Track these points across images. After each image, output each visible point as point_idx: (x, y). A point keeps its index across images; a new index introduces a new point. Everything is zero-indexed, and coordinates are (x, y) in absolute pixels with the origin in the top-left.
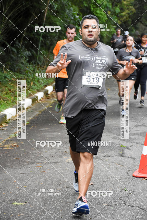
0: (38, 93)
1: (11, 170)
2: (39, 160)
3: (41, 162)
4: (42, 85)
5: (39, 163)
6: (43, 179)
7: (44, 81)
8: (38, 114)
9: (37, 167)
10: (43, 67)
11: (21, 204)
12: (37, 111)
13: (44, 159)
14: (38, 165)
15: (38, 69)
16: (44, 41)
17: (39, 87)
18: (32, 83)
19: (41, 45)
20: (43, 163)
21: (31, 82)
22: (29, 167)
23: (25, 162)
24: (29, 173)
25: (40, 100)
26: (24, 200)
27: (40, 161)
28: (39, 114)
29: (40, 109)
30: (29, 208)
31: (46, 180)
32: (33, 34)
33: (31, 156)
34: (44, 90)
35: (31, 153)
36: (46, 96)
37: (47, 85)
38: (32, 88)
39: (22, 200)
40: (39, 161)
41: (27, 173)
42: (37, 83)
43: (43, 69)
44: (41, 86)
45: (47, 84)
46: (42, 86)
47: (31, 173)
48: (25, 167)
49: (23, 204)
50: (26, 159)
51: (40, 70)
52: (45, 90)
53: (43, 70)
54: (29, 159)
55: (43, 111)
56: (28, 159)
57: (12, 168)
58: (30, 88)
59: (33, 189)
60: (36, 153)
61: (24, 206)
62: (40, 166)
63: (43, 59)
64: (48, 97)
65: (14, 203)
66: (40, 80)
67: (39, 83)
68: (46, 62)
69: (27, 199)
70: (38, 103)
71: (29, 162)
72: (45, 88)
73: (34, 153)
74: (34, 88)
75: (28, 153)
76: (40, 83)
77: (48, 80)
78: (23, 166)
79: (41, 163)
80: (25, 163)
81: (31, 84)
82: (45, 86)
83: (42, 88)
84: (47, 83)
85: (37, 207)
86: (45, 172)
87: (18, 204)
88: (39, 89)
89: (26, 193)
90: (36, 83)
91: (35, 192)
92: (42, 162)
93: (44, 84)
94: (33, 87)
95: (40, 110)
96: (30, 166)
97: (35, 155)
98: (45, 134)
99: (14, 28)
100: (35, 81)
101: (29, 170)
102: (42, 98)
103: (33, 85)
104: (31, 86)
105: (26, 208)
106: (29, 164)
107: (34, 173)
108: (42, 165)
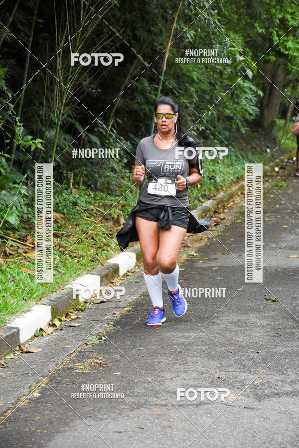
1: (93, 423)
2: (156, 399)
3: (161, 403)
5: (157, 405)
6: (168, 445)
9: (153, 415)
14: (156, 410)
20: (166, 405)
22: (135, 415)
23: (124, 403)
24: (134, 431)
27: (159, 402)
32: (138, 103)
33: (137, 390)
35: (137, 382)
40: (156, 401)
41: (130, 431)
47: (138, 430)
48: (124, 417)
50: (126, 396)
54: (132, 397)
56: (129, 396)
57: (93, 419)
60: (149, 382)
62: (159, 413)
73: (143, 382)
75: (131, 382)
78: (120, 414)
79: (162, 405)
86: (171, 427)
92: (163, 402)
96: (136, 413)
97: (146, 386)
98: (168, 334)
99: (94, 91)
101: (135, 423)
106: (132, 409)
107: (147, 431)
108: (163, 411)
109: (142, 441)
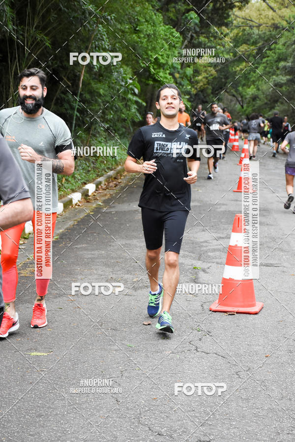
0: (73, 194)
4: (79, 182)
6: (77, 318)
7: (82, 176)
9: (69, 300)
11: (42, 354)
12: (72, 221)
16: (82, 118)
17: (75, 186)
18: (64, 180)
20: (77, 295)
21: (62, 178)
23: (51, 294)
24: (56, 310)
25: (76, 205)
26: (48, 349)
28: (73, 225)
29: (75, 217)
31: (81, 320)
34: (81, 190)
36: (85, 199)
37: (87, 183)
39: (45, 348)
41: (53, 310)
42: (72, 180)
44: (77, 184)
45: (87, 181)
46: (79, 184)
47: (58, 310)
48: (50, 302)
49: (46, 354)
50: (52, 289)
52: (83, 189)
54: (56, 290)
55: (79, 220)
59: (61, 333)
60: (67, 281)
61: (47, 357)
64: (88, 200)
65: (32, 354)
66: (76, 176)
67: (75, 179)
69: (52, 347)
70: (73, 209)
71: (56, 293)
72: (84, 187)
73: (64, 281)
74: (67, 187)
77: (88, 175)
78: (48, 300)
80: (50, 296)
81: (62, 181)
82: (83, 184)
83: (78, 187)
84: (86, 179)
85: (67, 358)
86: (79, 308)
87: (39, 354)
88: (74, 188)
89: (51, 339)
90: (70, 179)
91: (64, 337)
93: (83, 181)
94: (66, 185)
95: (76, 219)
96: (58, 300)
97: (65, 283)
98: (81, 253)
101: (57, 305)
102: (78, 201)
103: (65, 183)
104: (62, 184)
105: (50, 360)
106: (56, 298)
107: (64, 310)
108: (75, 298)
109: (60, 316)
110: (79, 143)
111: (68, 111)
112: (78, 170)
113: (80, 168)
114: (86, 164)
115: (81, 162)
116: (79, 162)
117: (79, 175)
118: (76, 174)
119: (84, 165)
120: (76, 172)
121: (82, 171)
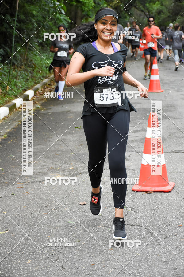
0: (16, 99)
2: (20, 180)
4: (21, 89)
5: (21, 183)
6: (26, 201)
7: (23, 84)
8: (18, 124)
9: (19, 187)
10: (21, 68)
11: (0, 233)
12: (16, 122)
13: (26, 178)
14: (20, 185)
15: (15, 70)
17: (17, 93)
18: (8, 88)
19: (15, 40)
20: (25, 183)
21: (7, 86)
23: (4, 183)
24: (9, 196)
25: (19, 108)
26: (4, 228)
27: (22, 181)
30: (11, 237)
31: (30, 203)
33: (10, 176)
34: (23, 96)
35: (10, 172)
37: (27, 89)
38: (8, 94)
39: (2, 228)
41: (7, 196)
42: (14, 88)
43: (21, 70)
44: (19, 91)
45: (26, 88)
46: (21, 91)
47: (11, 195)
48: (3, 190)
49: (3, 233)
50: (5, 179)
51: (17, 71)
52: (24, 95)
53: (21, 72)
54: (8, 180)
58: (6, 94)
59: (14, 215)
60: (16, 172)
61: (4, 235)
62: (22, 186)
63: (20, 57)
66: (18, 84)
68: (24, 61)
69: (7, 227)
70: (17, 112)
71: (8, 182)
72: (25, 93)
73: (14, 172)
74: (11, 94)
75: (7, 172)
76: (18, 87)
77: (27, 83)
78: (2, 188)
79: (23, 183)
80: (4, 185)
81: (6, 89)
82: (24, 91)
83: (20, 93)
84: (26, 86)
85: (20, 235)
86: (28, 193)
89: (6, 220)
90: (13, 87)
91: (17, 218)
92: (24, 181)
93: (23, 88)
94: (10, 92)
95: (19, 120)
97: (15, 174)
100: (11, 85)
101: (9, 192)
102: (21, 105)
103: (9, 90)
104: (7, 92)
105: (6, 237)
106: (8, 186)
107: (16, 196)
108: (24, 185)
109: (13, 201)
110: (18, 57)
111: (8, 30)
112: (19, 79)
113: (21, 77)
114: (25, 74)
115: (20, 72)
116: (19, 72)
117: (20, 83)
118: (17, 83)
119: (24, 75)
120: (17, 81)
121: (22, 80)
